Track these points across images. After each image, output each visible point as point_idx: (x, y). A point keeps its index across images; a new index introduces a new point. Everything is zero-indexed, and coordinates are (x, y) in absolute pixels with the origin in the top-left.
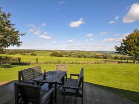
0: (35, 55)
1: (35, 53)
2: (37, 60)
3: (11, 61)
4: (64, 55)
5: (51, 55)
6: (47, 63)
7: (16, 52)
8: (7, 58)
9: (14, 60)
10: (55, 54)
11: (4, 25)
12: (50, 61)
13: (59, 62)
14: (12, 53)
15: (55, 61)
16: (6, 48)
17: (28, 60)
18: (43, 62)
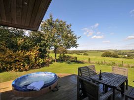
0: (87, 55)
1: (87, 53)
2: (89, 59)
3: (71, 59)
4: (119, 56)
5: (103, 56)
6: (99, 63)
7: (74, 52)
8: (69, 57)
9: (72, 58)
10: (107, 54)
11: (68, 34)
12: (102, 62)
13: (114, 64)
14: (71, 53)
15: (108, 62)
16: (69, 50)
17: (82, 59)
18: (95, 62)
